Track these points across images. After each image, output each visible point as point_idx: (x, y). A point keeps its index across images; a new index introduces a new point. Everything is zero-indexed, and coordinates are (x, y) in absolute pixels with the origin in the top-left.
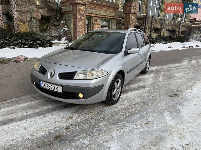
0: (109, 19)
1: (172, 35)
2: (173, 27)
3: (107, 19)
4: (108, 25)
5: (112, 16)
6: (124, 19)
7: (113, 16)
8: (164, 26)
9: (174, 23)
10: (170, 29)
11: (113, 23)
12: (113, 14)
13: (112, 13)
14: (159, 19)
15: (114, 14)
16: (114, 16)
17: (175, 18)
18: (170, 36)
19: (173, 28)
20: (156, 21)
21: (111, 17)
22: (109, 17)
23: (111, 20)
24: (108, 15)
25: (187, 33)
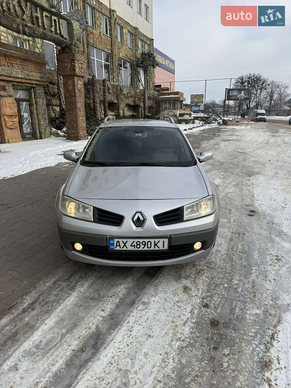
0: (30, 85)
1: (135, 114)
2: (135, 99)
3: (26, 85)
4: (28, 98)
5: (34, 78)
6: (54, 84)
7: (37, 79)
8: (121, 99)
9: (135, 92)
10: (131, 103)
11: (39, 93)
12: (36, 76)
13: (35, 74)
14: (111, 86)
15: (38, 74)
16: (39, 79)
17: (134, 84)
18: (133, 115)
19: (134, 101)
20: (109, 89)
21: (34, 82)
22: (28, 81)
23: (34, 88)
24: (27, 78)
25: (154, 110)
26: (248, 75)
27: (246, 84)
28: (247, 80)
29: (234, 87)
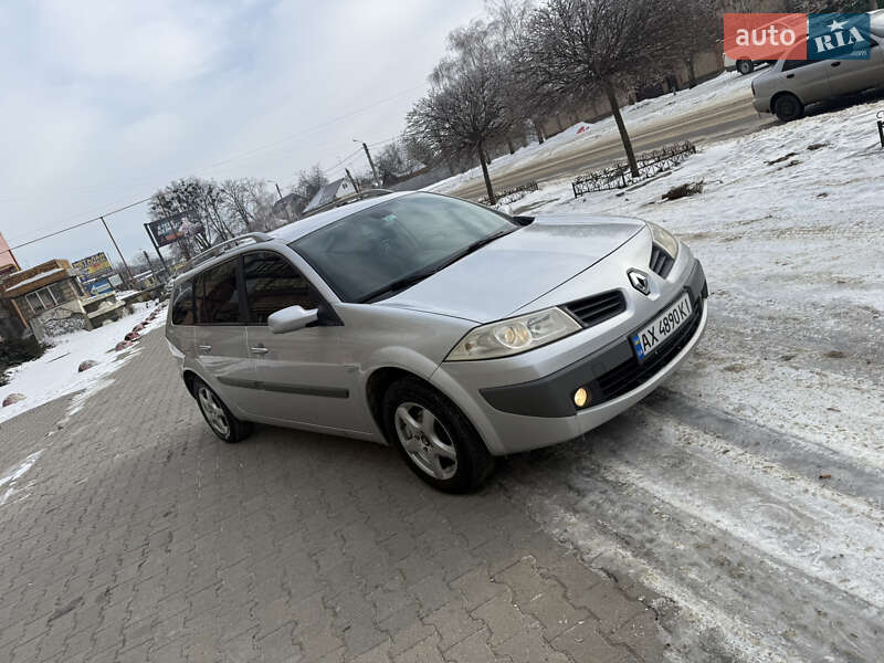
26: (170, 185)
27: (176, 204)
28: (175, 195)
29: (155, 219)
